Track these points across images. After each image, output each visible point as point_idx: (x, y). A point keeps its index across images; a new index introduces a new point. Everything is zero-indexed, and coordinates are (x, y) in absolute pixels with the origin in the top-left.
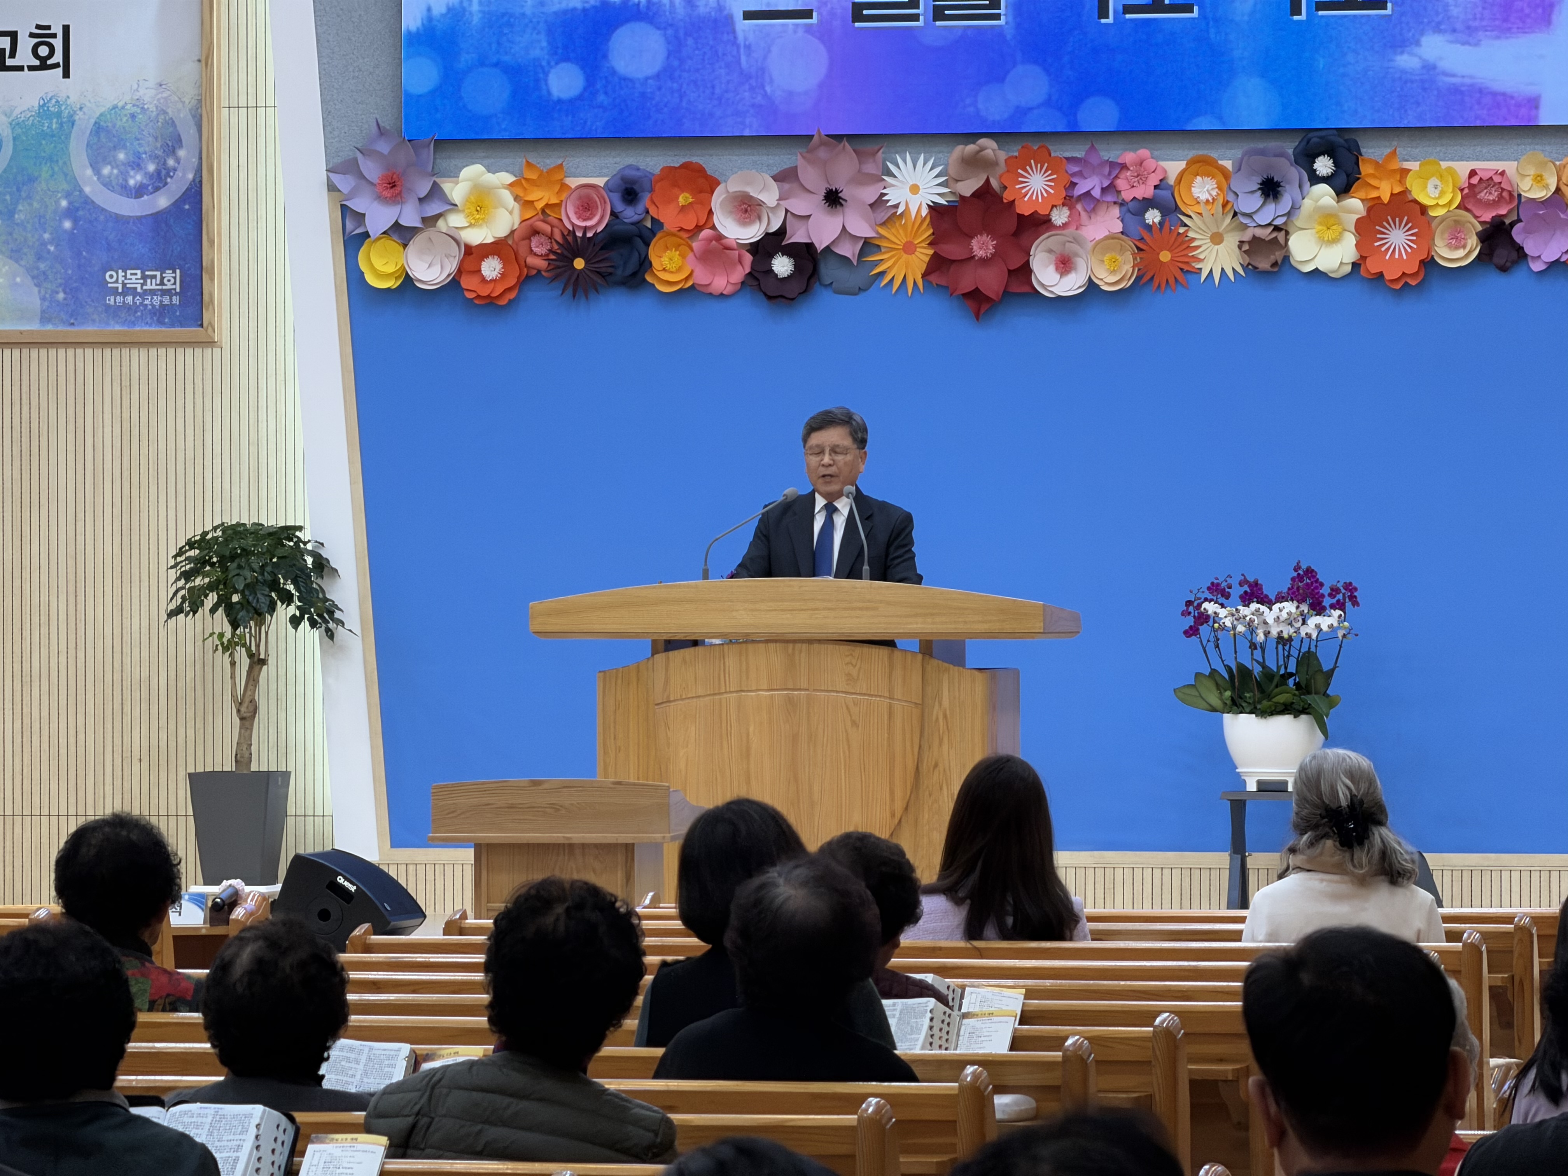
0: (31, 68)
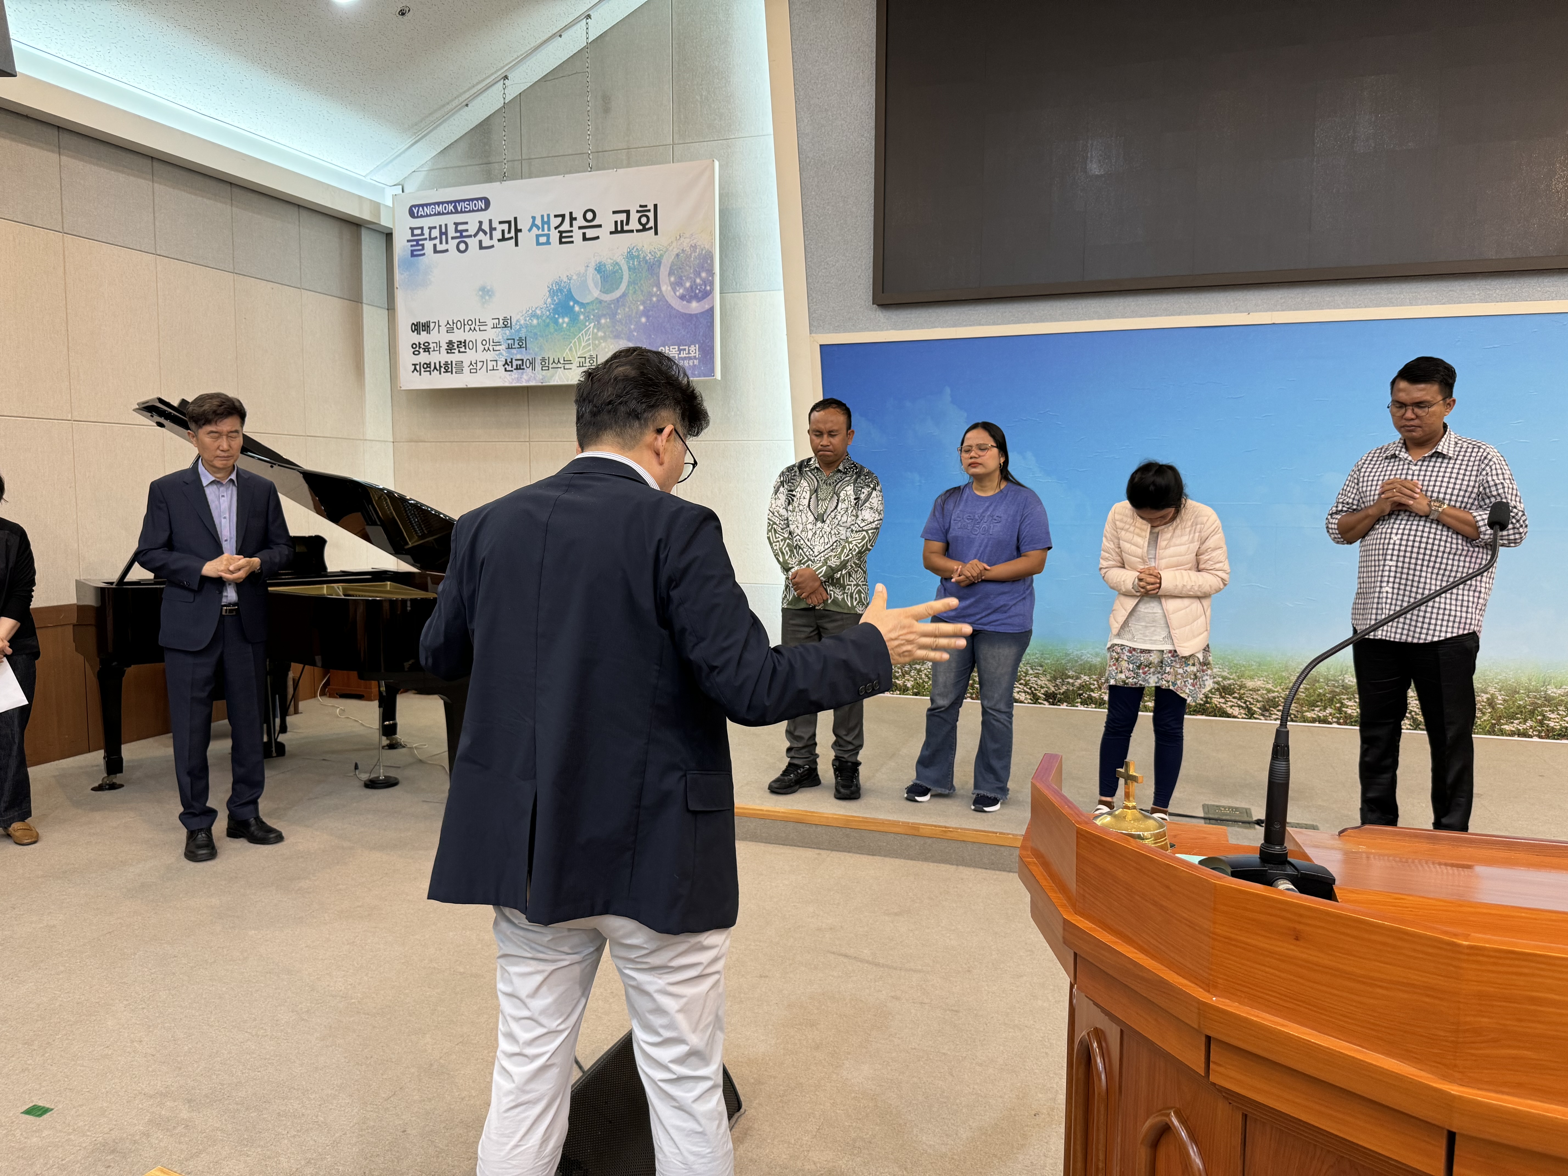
0: (638, 231)
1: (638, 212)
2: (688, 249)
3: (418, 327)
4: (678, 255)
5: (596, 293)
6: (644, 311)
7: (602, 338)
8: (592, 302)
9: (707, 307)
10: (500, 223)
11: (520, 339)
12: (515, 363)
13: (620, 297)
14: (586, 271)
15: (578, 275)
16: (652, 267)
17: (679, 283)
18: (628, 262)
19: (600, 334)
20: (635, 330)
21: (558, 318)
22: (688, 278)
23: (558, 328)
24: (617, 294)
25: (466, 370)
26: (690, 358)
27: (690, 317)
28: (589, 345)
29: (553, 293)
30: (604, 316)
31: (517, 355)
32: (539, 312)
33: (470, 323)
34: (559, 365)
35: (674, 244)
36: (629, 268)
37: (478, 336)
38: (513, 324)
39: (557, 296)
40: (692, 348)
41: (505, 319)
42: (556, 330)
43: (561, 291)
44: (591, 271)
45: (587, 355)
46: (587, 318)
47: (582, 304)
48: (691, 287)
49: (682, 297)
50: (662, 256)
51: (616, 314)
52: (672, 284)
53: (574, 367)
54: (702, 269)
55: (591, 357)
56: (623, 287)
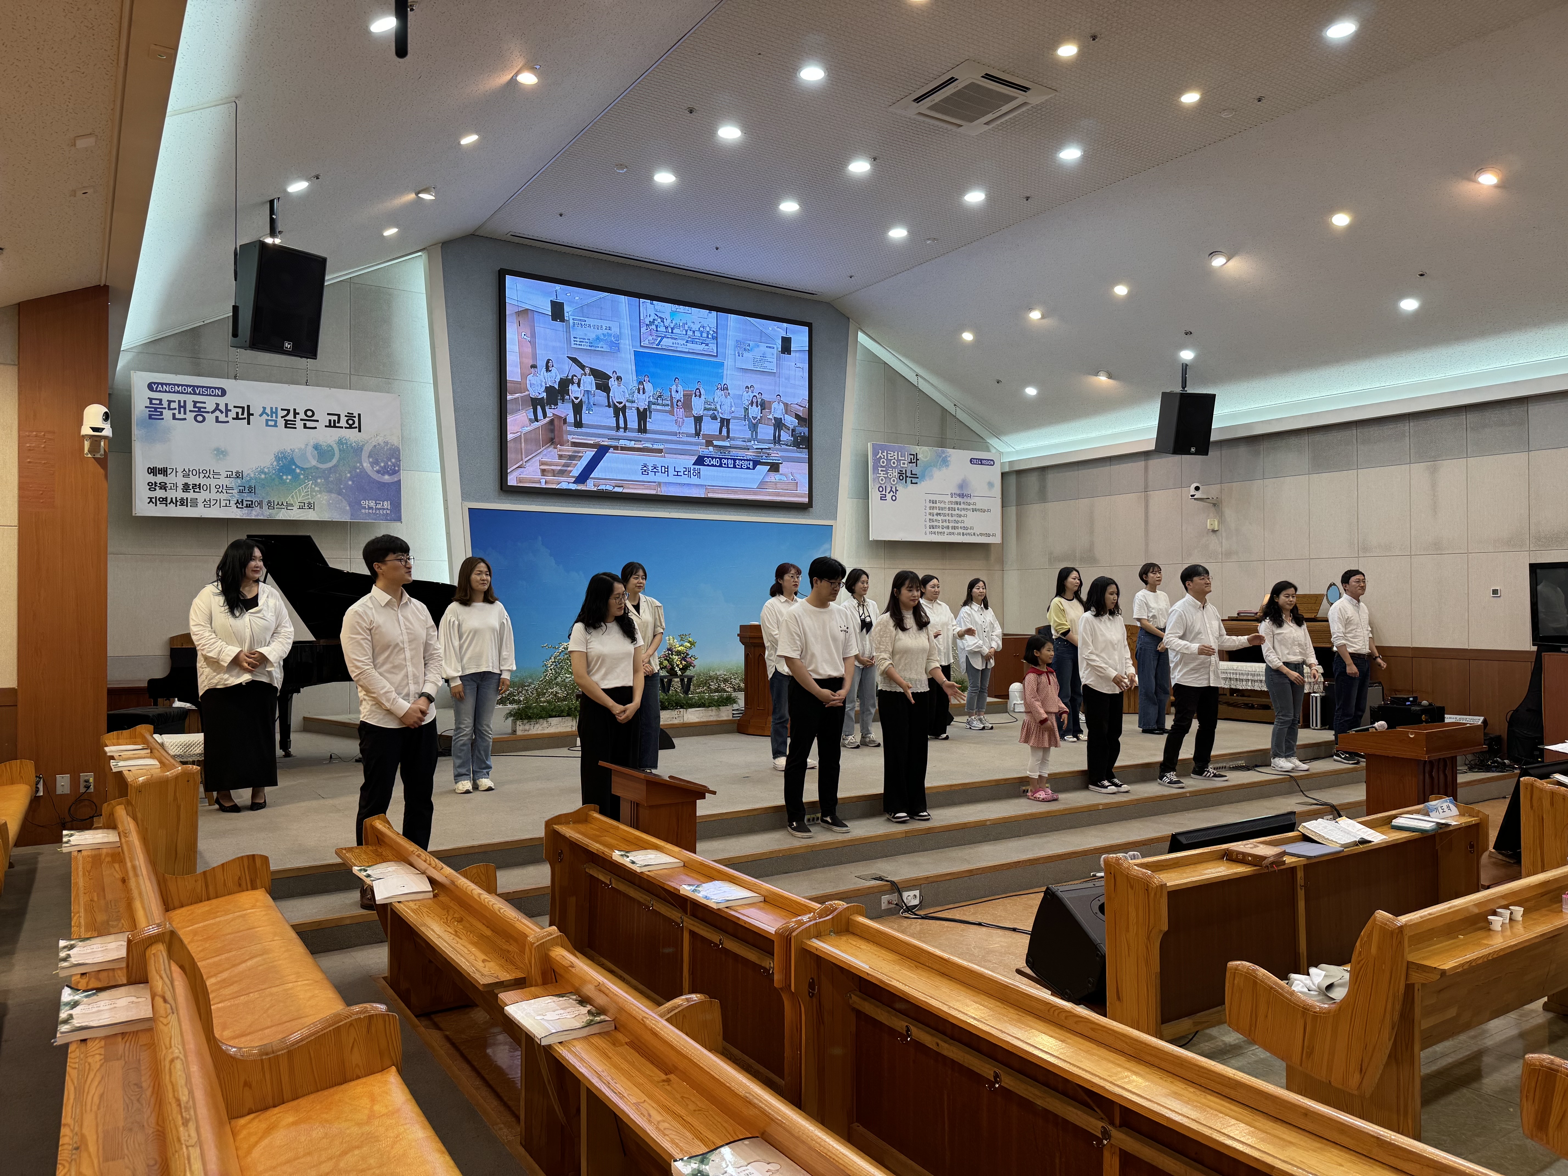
0: (346, 428)
1: (346, 416)
2: (382, 443)
3: (153, 471)
4: (375, 446)
5: (314, 463)
6: (350, 477)
7: (318, 491)
8: (311, 468)
9: (396, 479)
10: (235, 407)
11: (250, 487)
12: (245, 503)
13: (332, 467)
14: (306, 448)
15: (300, 449)
16: (358, 450)
17: (376, 462)
18: (338, 446)
19: (317, 489)
20: (343, 488)
21: (282, 476)
22: (383, 461)
23: (283, 482)
24: (330, 465)
25: (201, 505)
26: (384, 509)
27: (384, 485)
28: (308, 495)
29: (278, 459)
30: (320, 477)
31: (247, 497)
32: (266, 470)
33: (205, 472)
34: (283, 507)
35: (373, 439)
36: (340, 450)
37: (213, 482)
38: (244, 476)
40: (385, 503)
41: (237, 472)
42: (280, 483)
43: (286, 458)
44: (310, 449)
45: (306, 501)
46: (306, 477)
47: (303, 468)
48: (385, 466)
49: (378, 472)
50: (363, 445)
51: (329, 477)
52: (370, 463)
53: (295, 508)
54: (392, 456)
55: (309, 503)
56: (334, 461)
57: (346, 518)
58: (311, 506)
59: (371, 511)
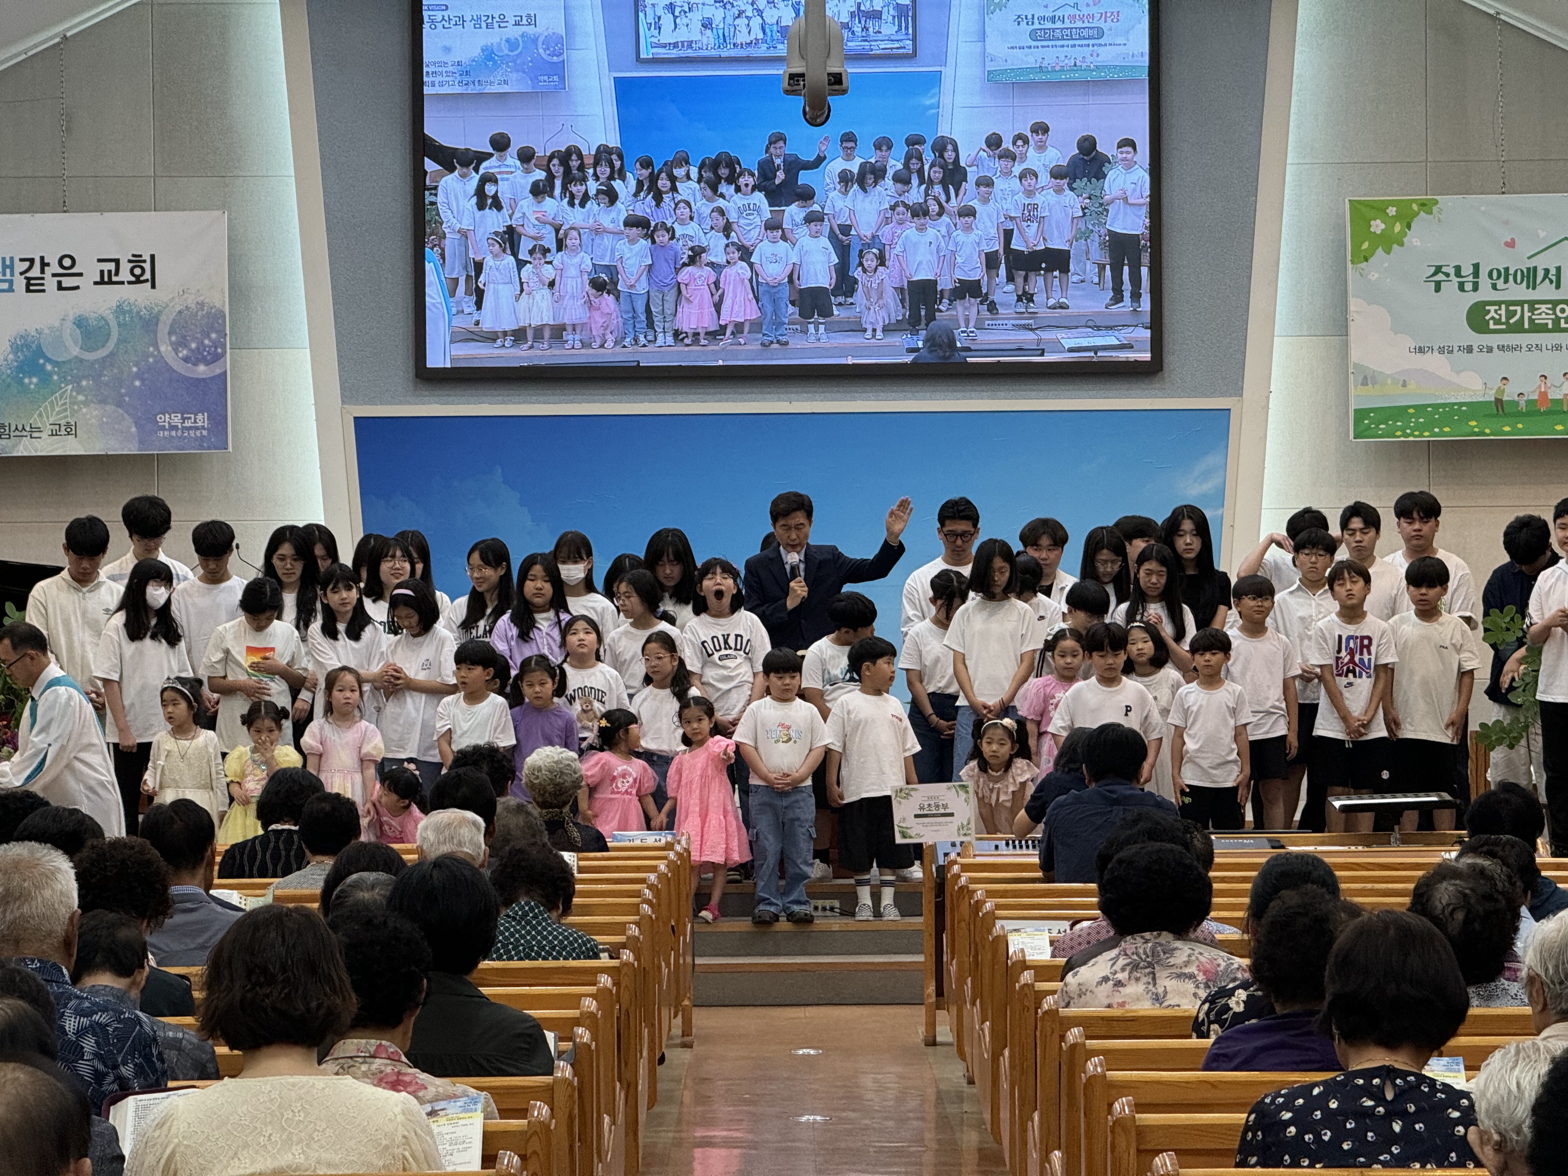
0: (130, 283)
1: (130, 261)
2: (193, 306)
4: (180, 312)
5: (75, 351)
6: (137, 373)
7: (83, 403)
8: (70, 361)
9: (218, 371)
13: (107, 356)
14: (62, 325)
15: (51, 328)
16: (150, 323)
17: (182, 343)
18: (117, 317)
19: (81, 398)
20: (126, 395)
21: (24, 377)
22: (194, 339)
23: (24, 390)
24: (103, 353)
26: (197, 428)
27: (199, 382)
28: (66, 410)
29: (16, 348)
30: (86, 377)
34: (25, 433)
35: (177, 300)
36: (119, 325)
39: (22, 351)
40: (200, 416)
42: (20, 392)
43: (28, 346)
44: (69, 325)
45: (63, 422)
47: (57, 362)
48: (198, 348)
49: (186, 360)
50: (160, 312)
51: (101, 375)
52: (172, 344)
53: (44, 435)
54: (212, 328)
55: (68, 425)
56: (111, 345)
57: (131, 449)
58: (70, 430)
59: (173, 433)
